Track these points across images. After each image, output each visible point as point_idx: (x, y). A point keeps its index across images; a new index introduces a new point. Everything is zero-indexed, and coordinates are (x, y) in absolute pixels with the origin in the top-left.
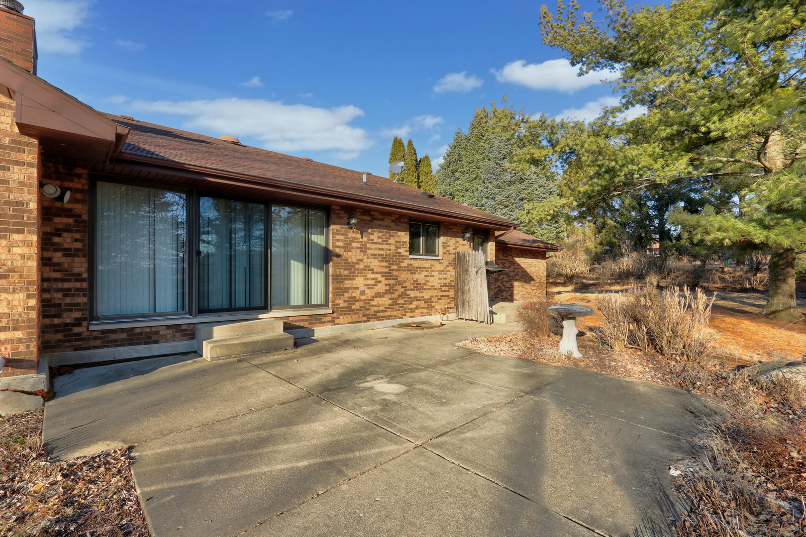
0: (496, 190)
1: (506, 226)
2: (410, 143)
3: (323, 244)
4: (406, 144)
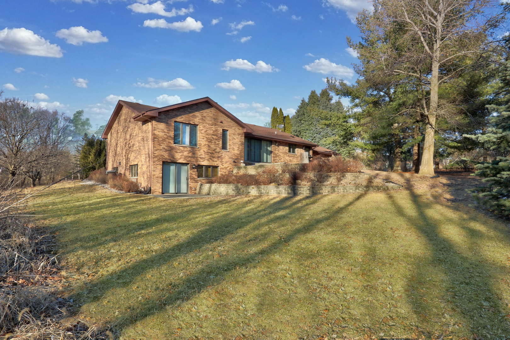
0: (321, 130)
1: (315, 146)
2: (281, 110)
3: (270, 150)
4: (279, 110)
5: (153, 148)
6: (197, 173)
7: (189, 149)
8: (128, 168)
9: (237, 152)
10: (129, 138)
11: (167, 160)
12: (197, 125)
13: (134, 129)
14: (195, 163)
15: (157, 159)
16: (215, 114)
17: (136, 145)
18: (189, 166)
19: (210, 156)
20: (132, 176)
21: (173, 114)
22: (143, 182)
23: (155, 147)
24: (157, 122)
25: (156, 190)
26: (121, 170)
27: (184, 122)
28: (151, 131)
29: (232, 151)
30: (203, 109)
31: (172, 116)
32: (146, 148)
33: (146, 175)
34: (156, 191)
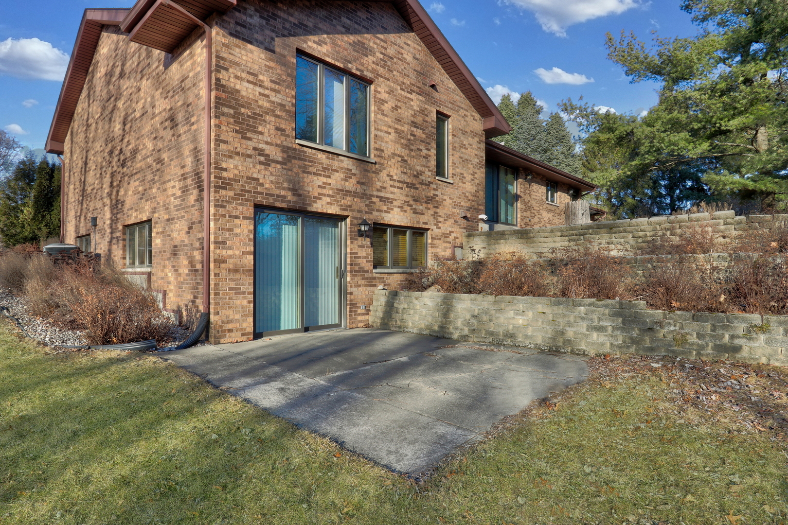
1: (591, 188)
3: (515, 192)
5: (217, 145)
6: (370, 251)
7: (347, 163)
8: (118, 234)
9: (469, 187)
10: (121, 132)
11: (271, 200)
12: (370, 82)
13: (134, 97)
14: (366, 217)
15: (231, 194)
16: (418, 56)
17: (144, 152)
18: (344, 227)
19: (407, 196)
20: (133, 263)
21: (291, 19)
22: (172, 287)
23: (225, 142)
24: (231, 34)
25: (230, 326)
26: (99, 245)
27: (328, 59)
28: (204, 74)
29: (461, 184)
30: (385, 30)
31: (287, 25)
32: (187, 150)
33: (186, 262)
34: (230, 331)
